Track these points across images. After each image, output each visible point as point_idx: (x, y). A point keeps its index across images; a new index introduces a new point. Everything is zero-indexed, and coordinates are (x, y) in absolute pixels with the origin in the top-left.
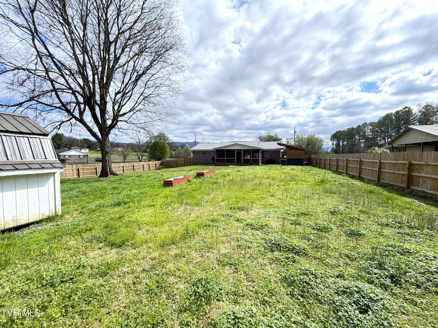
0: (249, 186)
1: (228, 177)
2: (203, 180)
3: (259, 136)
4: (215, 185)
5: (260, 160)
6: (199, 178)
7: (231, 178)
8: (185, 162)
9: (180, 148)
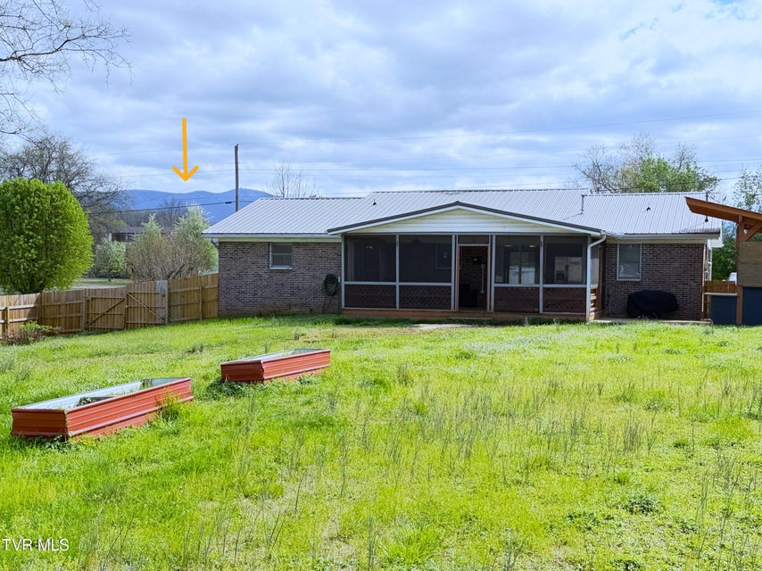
0: (510, 442)
1: (398, 389)
2: (252, 408)
3: (587, 164)
4: (313, 440)
5: (590, 297)
6: (235, 393)
7: (414, 394)
8: (177, 300)
9: (152, 226)
